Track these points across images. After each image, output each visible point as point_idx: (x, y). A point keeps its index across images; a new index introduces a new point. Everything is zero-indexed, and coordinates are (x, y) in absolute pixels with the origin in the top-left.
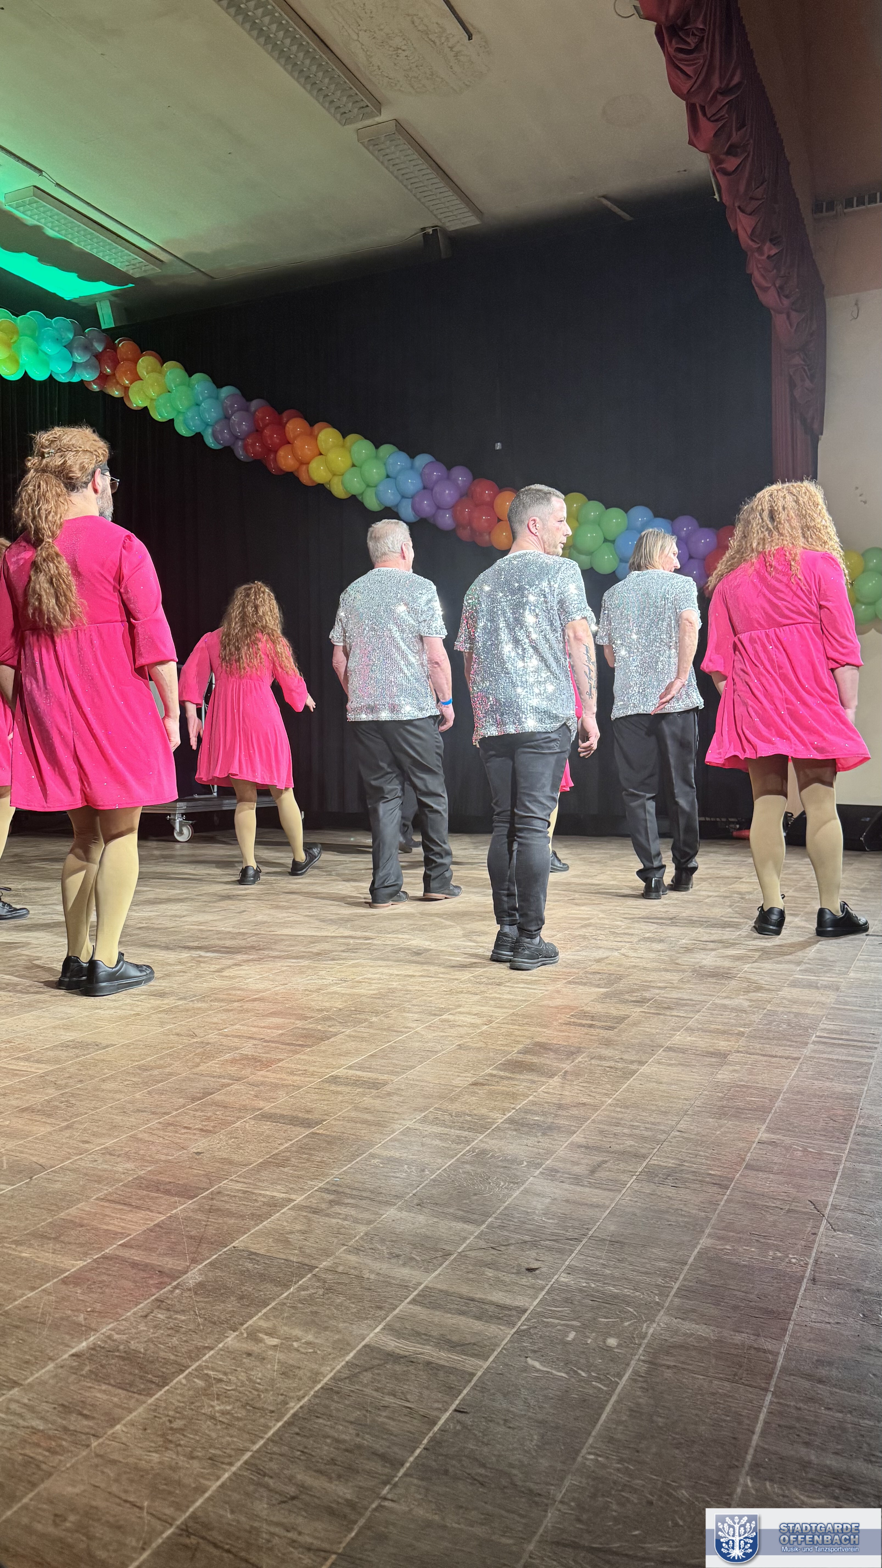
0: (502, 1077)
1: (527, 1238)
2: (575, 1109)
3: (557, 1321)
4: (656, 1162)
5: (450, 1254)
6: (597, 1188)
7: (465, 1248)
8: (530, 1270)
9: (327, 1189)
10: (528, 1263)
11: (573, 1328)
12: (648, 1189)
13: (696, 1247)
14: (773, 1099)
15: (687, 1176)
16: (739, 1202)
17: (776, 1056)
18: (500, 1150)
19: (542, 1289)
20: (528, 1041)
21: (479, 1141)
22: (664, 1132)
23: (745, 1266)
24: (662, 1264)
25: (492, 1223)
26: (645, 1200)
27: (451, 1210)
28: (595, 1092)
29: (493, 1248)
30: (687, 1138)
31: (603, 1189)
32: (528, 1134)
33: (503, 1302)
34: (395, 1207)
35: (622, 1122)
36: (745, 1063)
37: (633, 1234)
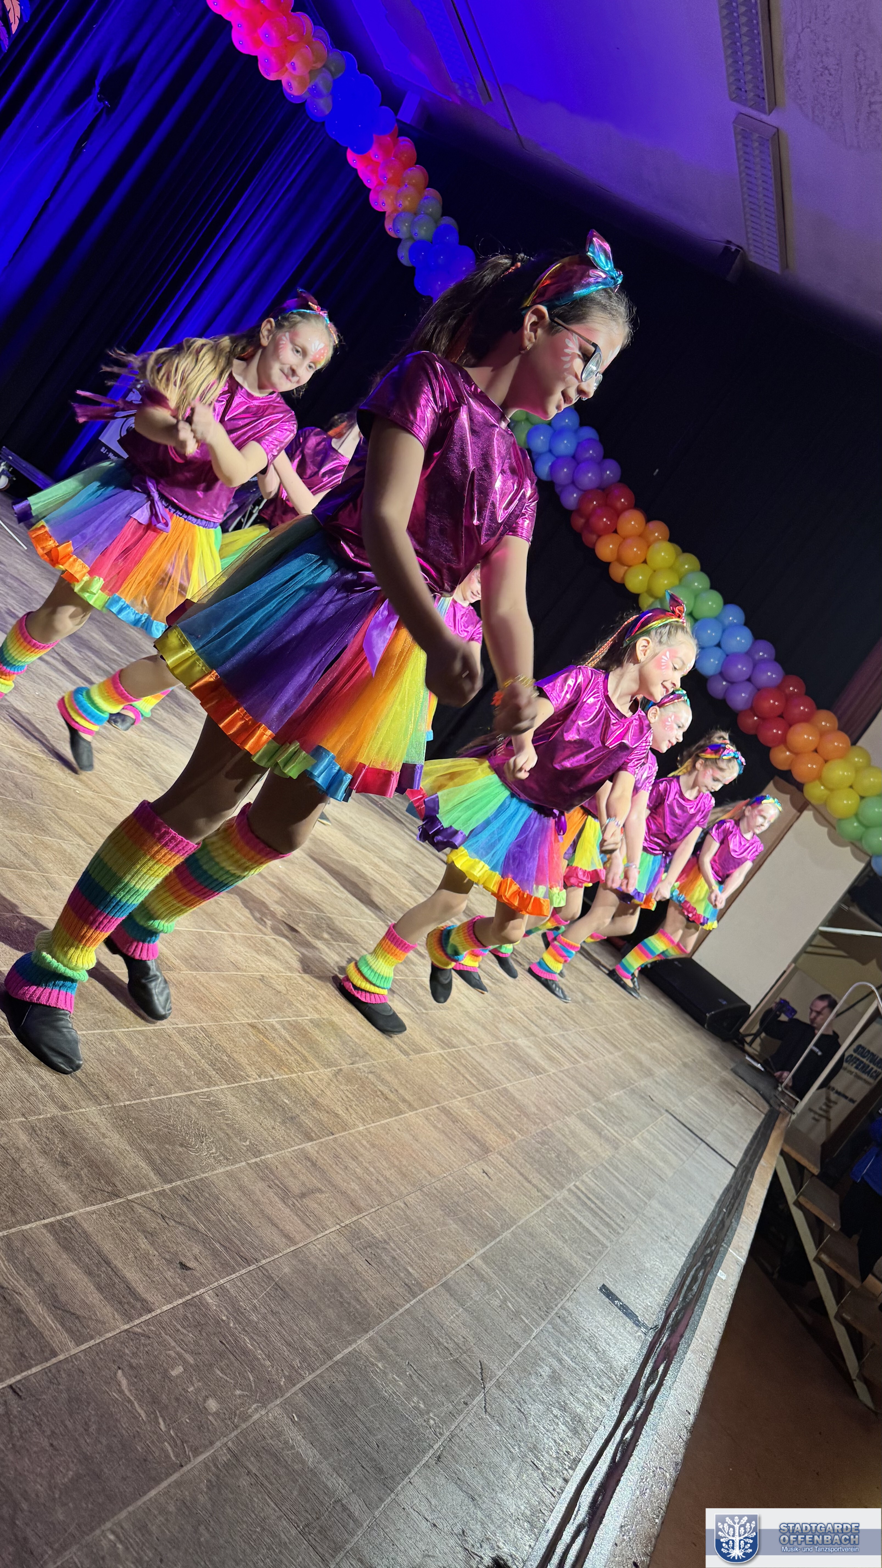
0: (280, 1036)
1: (201, 1227)
2: (326, 1115)
3: (173, 1344)
4: (366, 1223)
5: (118, 1197)
6: (298, 1215)
7: (137, 1198)
8: (183, 1266)
10: (185, 1256)
11: (185, 1362)
12: (344, 1247)
13: (350, 1344)
14: (505, 1226)
15: (385, 1258)
16: (416, 1320)
17: (530, 1182)
18: (234, 1112)
19: (181, 1295)
21: (221, 1090)
22: (391, 1195)
23: (384, 1398)
24: (309, 1343)
25: (179, 1187)
26: (333, 1259)
27: (149, 1147)
28: (354, 1110)
29: (163, 1217)
30: (408, 1217)
31: (303, 1222)
32: (269, 1112)
33: (135, 1286)
34: (99, 1107)
35: (360, 1158)
36: (500, 1171)
37: (302, 1290)
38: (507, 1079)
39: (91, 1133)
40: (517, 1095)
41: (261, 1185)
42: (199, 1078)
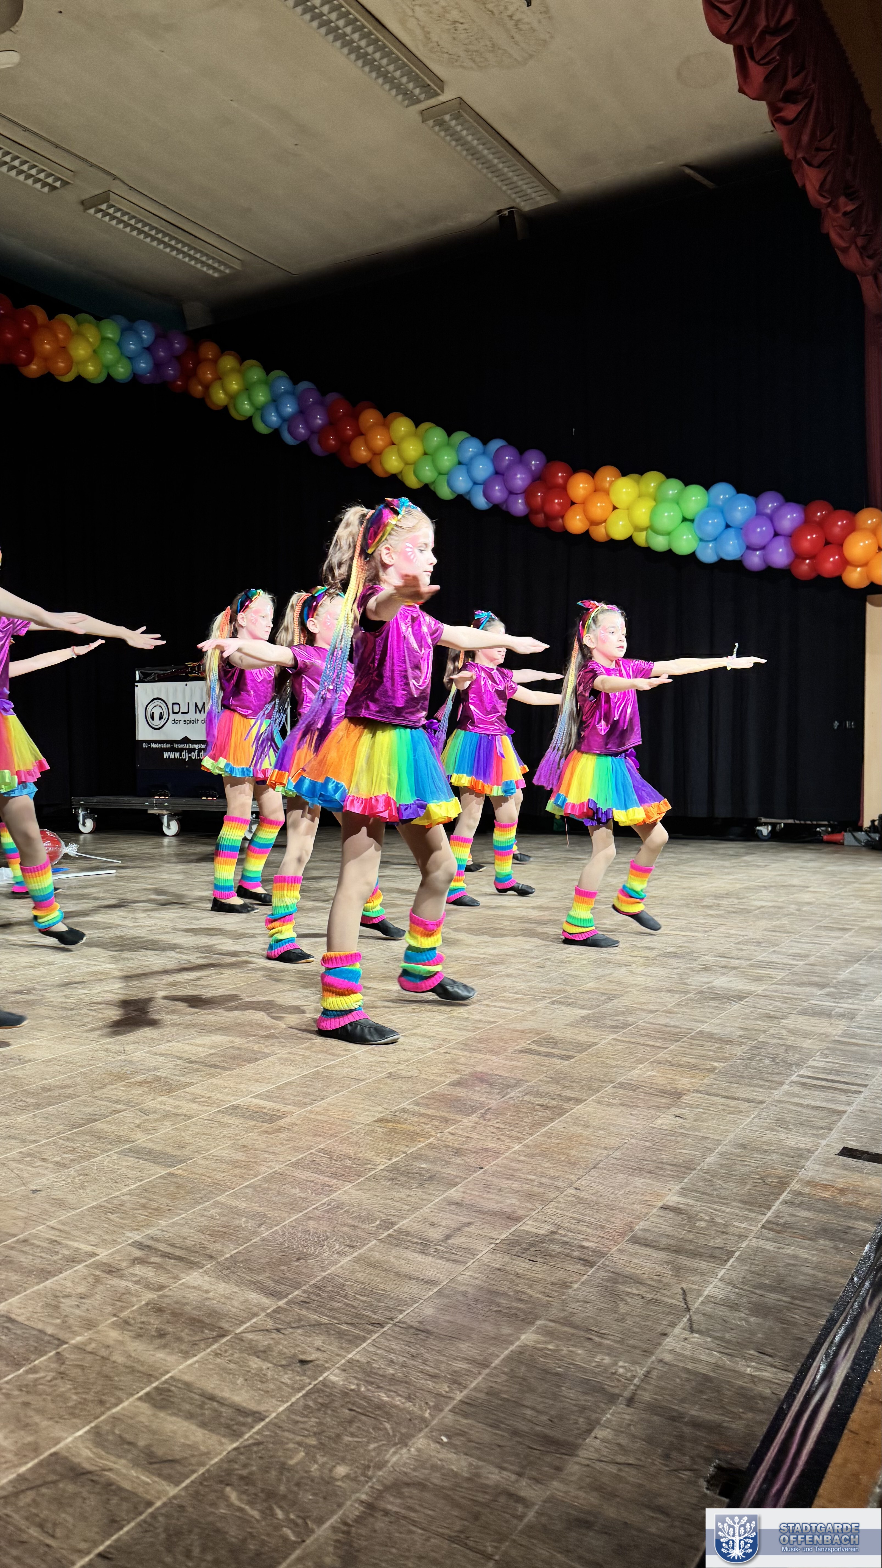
0: (413, 1114)
1: (325, 1320)
2: (473, 1155)
3: (291, 1436)
4: (527, 1228)
5: (223, 1336)
6: (441, 1258)
7: (247, 1328)
8: (303, 1362)
9: (141, 1244)
10: (306, 1353)
11: (307, 1447)
12: (499, 1260)
13: (512, 1343)
14: (708, 1152)
15: (553, 1247)
16: (597, 1285)
17: (738, 1099)
18: (360, 1204)
19: (299, 1390)
20: (468, 1071)
21: (345, 1191)
22: (558, 1188)
23: (557, 1374)
24: (460, 1365)
25: (295, 1297)
26: (488, 1277)
27: (260, 1278)
28: (508, 1136)
29: (278, 1330)
30: (580, 1198)
31: (448, 1260)
32: (402, 1186)
33: (245, 1405)
34: (201, 1271)
35: (519, 1174)
36: (698, 1106)
37: (449, 1322)
38: (702, 1022)
39: (193, 1296)
40: (716, 1031)
41: (396, 1251)
42: (319, 1194)
